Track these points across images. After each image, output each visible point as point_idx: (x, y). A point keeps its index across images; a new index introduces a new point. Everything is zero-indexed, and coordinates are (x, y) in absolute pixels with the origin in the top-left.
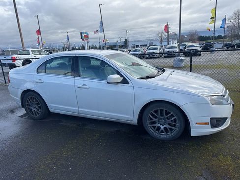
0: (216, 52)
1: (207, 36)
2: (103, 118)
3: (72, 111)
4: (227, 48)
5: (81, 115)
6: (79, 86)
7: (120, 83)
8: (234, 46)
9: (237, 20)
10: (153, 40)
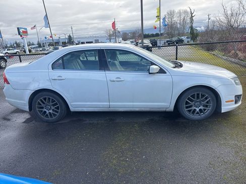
0: (164, 48)
1: (147, 33)
2: (137, 109)
3: (101, 106)
4: (169, 44)
5: (111, 109)
6: (112, 79)
7: (157, 73)
8: (174, 43)
9: (170, 20)
10: (98, 37)
